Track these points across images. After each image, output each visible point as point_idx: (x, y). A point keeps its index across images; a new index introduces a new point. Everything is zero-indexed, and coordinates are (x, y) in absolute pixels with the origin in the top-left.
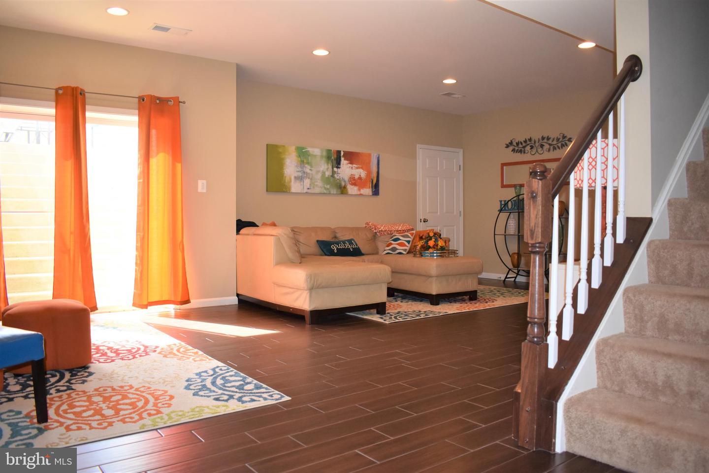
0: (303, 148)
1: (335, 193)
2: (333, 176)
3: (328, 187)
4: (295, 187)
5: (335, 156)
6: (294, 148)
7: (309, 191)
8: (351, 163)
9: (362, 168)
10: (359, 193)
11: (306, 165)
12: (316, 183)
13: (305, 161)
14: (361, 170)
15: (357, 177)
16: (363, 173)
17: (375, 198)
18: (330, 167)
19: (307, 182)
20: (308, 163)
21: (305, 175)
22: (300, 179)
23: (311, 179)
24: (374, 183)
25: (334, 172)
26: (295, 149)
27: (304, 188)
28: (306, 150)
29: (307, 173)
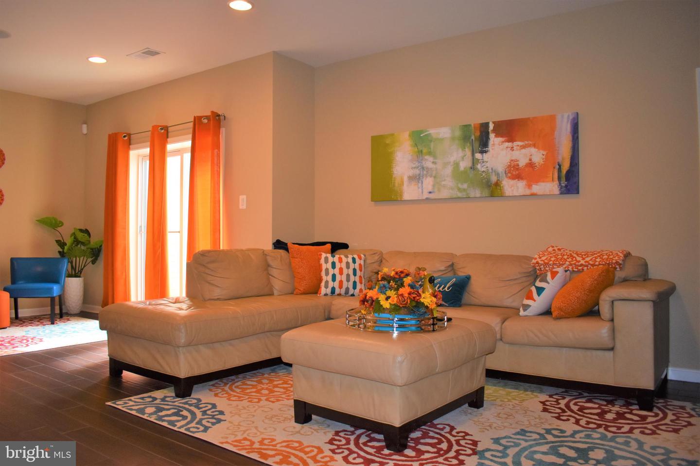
0: (422, 132)
1: (478, 195)
2: (473, 168)
3: (465, 186)
4: (410, 192)
5: (478, 134)
6: (406, 135)
7: (431, 196)
8: (511, 140)
9: (534, 146)
10: (528, 192)
11: (427, 157)
12: (443, 183)
13: (425, 151)
14: (533, 150)
15: (522, 163)
16: (537, 156)
17: (570, 200)
18: (468, 152)
19: (428, 183)
20: (430, 153)
21: (425, 172)
22: (416, 179)
23: (435, 177)
24: (564, 171)
25: (475, 162)
26: (410, 136)
27: (422, 192)
28: (426, 133)
29: (427, 168)
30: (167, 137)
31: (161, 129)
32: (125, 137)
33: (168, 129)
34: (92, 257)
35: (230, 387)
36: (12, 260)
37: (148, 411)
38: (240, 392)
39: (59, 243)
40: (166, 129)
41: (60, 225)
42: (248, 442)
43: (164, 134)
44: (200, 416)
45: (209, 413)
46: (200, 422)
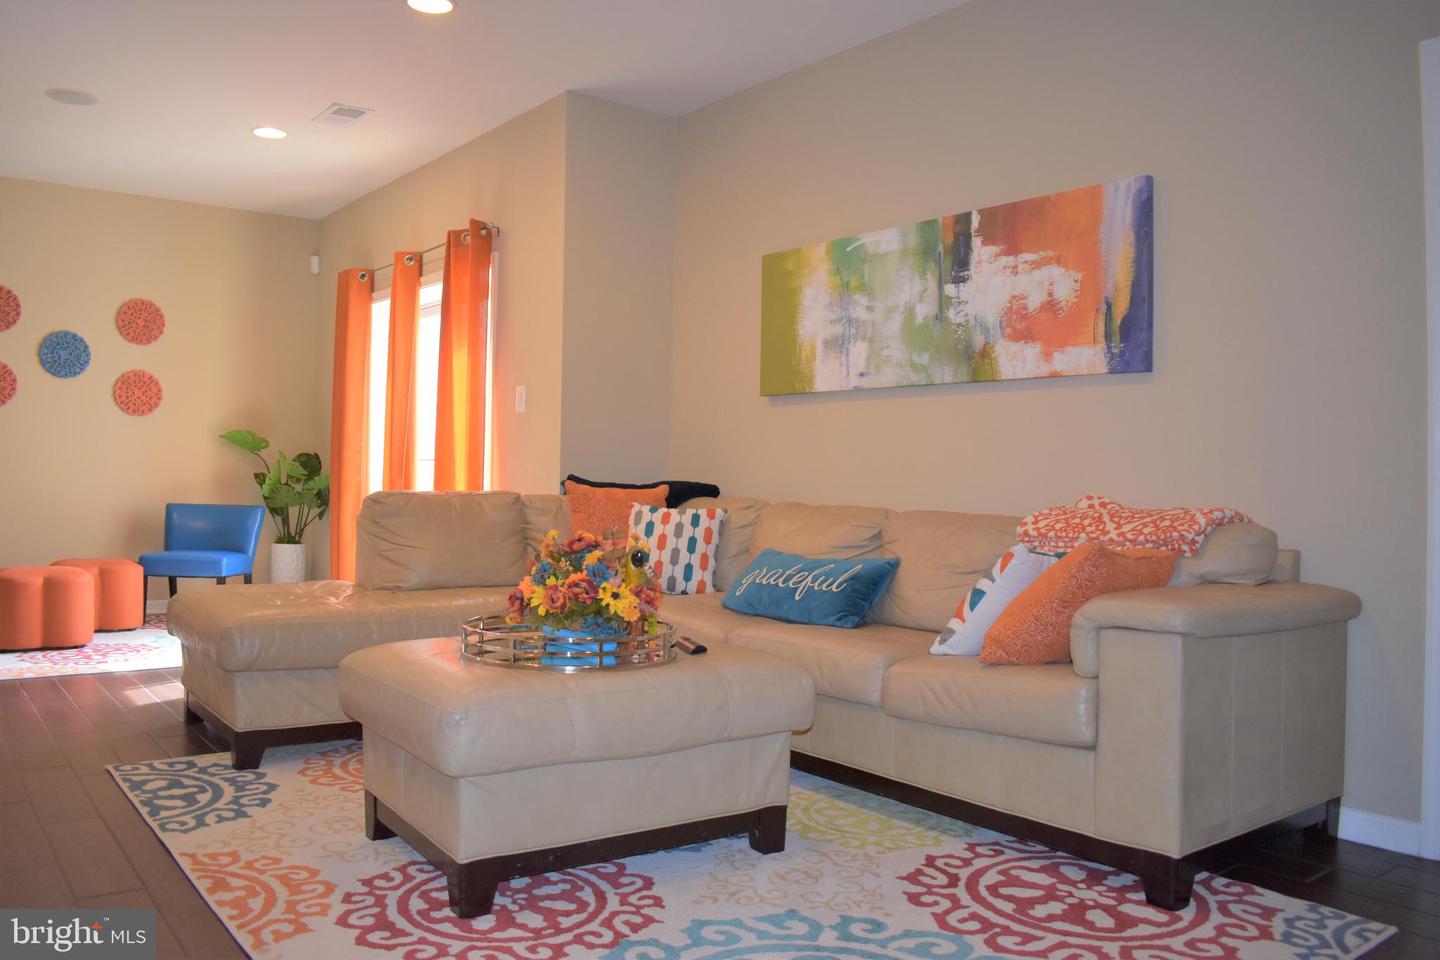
0: (846, 242)
1: (948, 379)
2: (940, 317)
3: (925, 359)
4: (826, 375)
5: (950, 240)
6: (822, 248)
7: (865, 383)
8: (1012, 250)
9: (1058, 261)
10: (1045, 370)
11: (856, 297)
12: (885, 353)
13: (854, 283)
14: (1056, 271)
15: (1034, 302)
16: (1063, 283)
18: (933, 285)
19: (859, 351)
20: (863, 288)
21: (853, 331)
22: (837, 345)
23: (871, 341)
24: (1118, 320)
25: (943, 302)
26: (827, 252)
27: (848, 375)
28: (855, 245)
29: (857, 321)
30: (421, 275)
31: (410, 259)
32: (363, 276)
33: (421, 257)
34: (319, 507)
35: (350, 759)
36: (170, 508)
37: (148, 787)
38: (355, 769)
39: (260, 478)
40: (418, 259)
41: (263, 445)
42: (228, 859)
43: (413, 269)
44: (219, 804)
45: (244, 801)
46: (206, 814)
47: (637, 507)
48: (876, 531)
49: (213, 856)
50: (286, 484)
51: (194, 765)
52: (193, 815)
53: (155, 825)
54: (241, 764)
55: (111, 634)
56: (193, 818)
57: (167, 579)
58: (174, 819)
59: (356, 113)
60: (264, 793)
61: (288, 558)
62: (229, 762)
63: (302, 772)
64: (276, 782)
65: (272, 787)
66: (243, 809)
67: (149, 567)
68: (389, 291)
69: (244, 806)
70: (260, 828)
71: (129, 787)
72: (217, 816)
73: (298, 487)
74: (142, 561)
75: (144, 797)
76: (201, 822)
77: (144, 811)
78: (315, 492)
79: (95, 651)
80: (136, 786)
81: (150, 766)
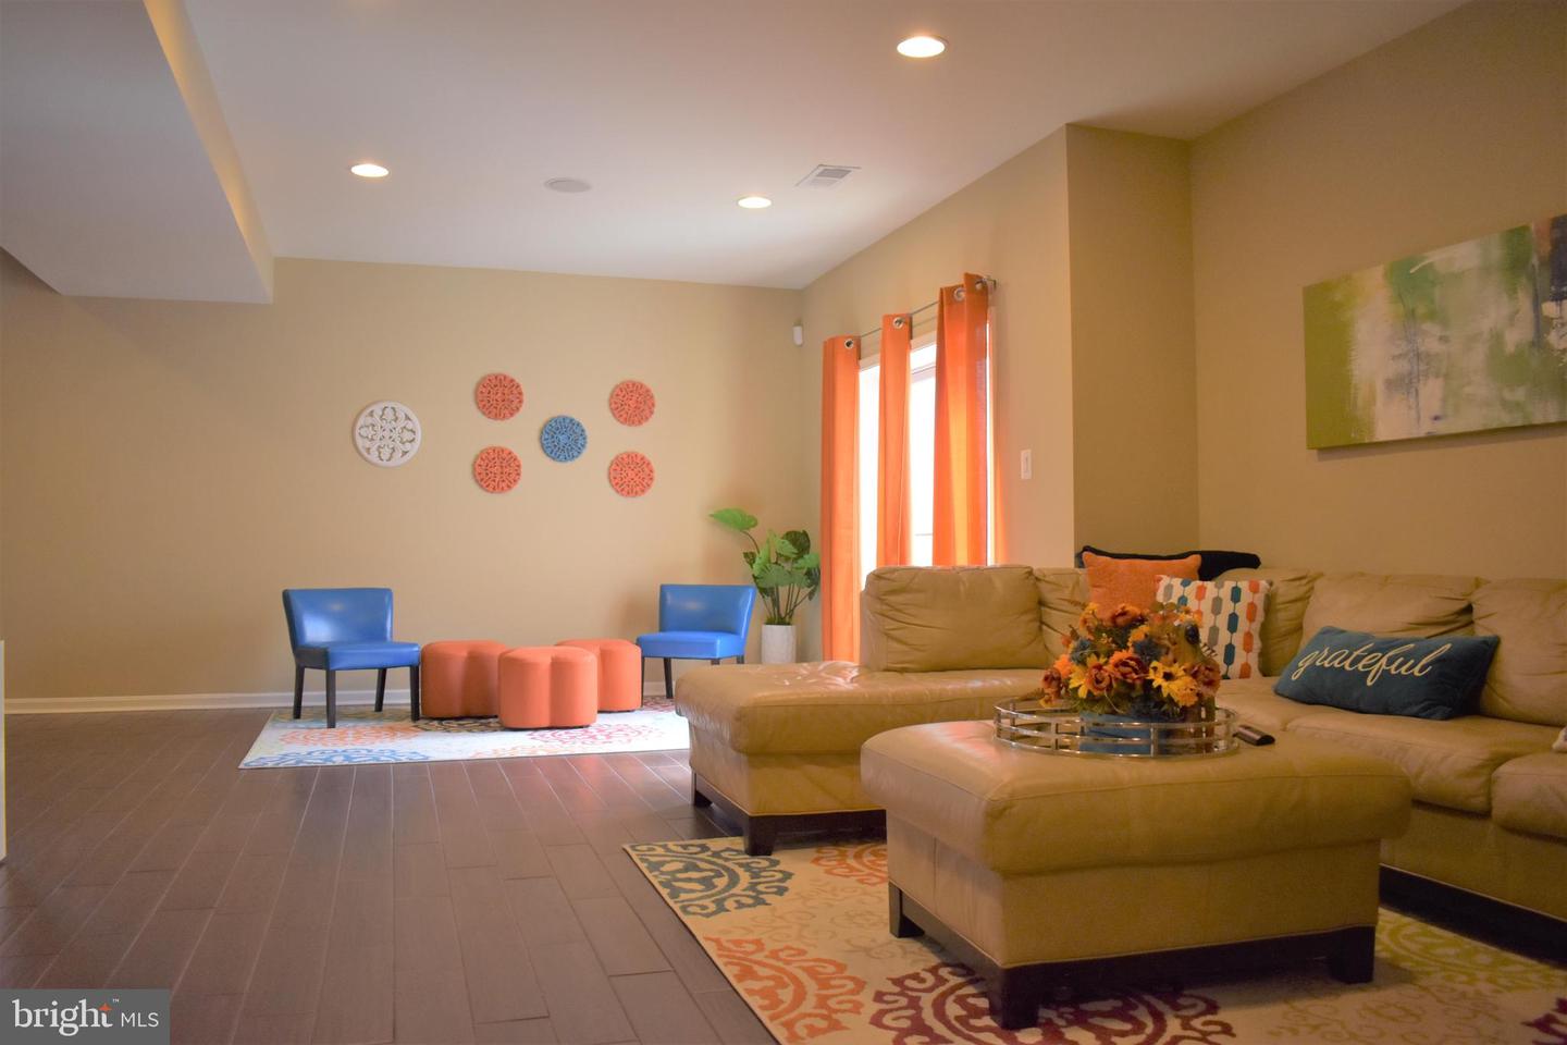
0: (1411, 262)
1: (1553, 419)
2: (1538, 343)
3: (1519, 394)
4: (1389, 421)
5: (1547, 248)
6: (1378, 273)
7: (1442, 428)
11: (1427, 326)
12: (1468, 390)
13: (1421, 310)
18: (1526, 304)
19: (1431, 392)
20: (1431, 315)
21: (1423, 367)
22: (1404, 384)
23: (1447, 376)
25: (1542, 324)
26: (1386, 276)
27: (1419, 419)
28: (1424, 264)
29: (1428, 355)
30: (911, 338)
31: (900, 322)
32: (848, 344)
33: (911, 319)
34: (809, 587)
35: (863, 850)
36: (663, 588)
37: (666, 868)
38: (869, 861)
39: (750, 558)
40: (908, 321)
41: (753, 523)
42: (751, 947)
43: (903, 332)
44: (737, 890)
45: (761, 888)
46: (724, 899)
47: (1165, 580)
48: (1463, 605)
49: (738, 943)
50: (776, 563)
51: (708, 849)
52: (713, 899)
53: (677, 908)
54: (756, 849)
55: (612, 715)
56: (713, 902)
57: (662, 660)
58: (697, 902)
59: (840, 173)
60: (780, 880)
61: (778, 639)
62: (742, 847)
63: (816, 861)
64: (791, 871)
65: (788, 876)
66: (761, 896)
67: (647, 649)
68: (878, 356)
69: (762, 893)
70: (781, 917)
71: (648, 868)
72: (737, 902)
73: (788, 567)
74: (639, 642)
75: (663, 878)
76: (721, 908)
77: (665, 892)
78: (805, 571)
79: (600, 731)
80: (655, 867)
81: (665, 847)
